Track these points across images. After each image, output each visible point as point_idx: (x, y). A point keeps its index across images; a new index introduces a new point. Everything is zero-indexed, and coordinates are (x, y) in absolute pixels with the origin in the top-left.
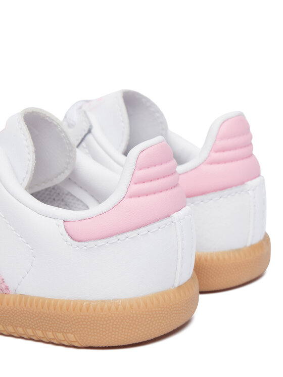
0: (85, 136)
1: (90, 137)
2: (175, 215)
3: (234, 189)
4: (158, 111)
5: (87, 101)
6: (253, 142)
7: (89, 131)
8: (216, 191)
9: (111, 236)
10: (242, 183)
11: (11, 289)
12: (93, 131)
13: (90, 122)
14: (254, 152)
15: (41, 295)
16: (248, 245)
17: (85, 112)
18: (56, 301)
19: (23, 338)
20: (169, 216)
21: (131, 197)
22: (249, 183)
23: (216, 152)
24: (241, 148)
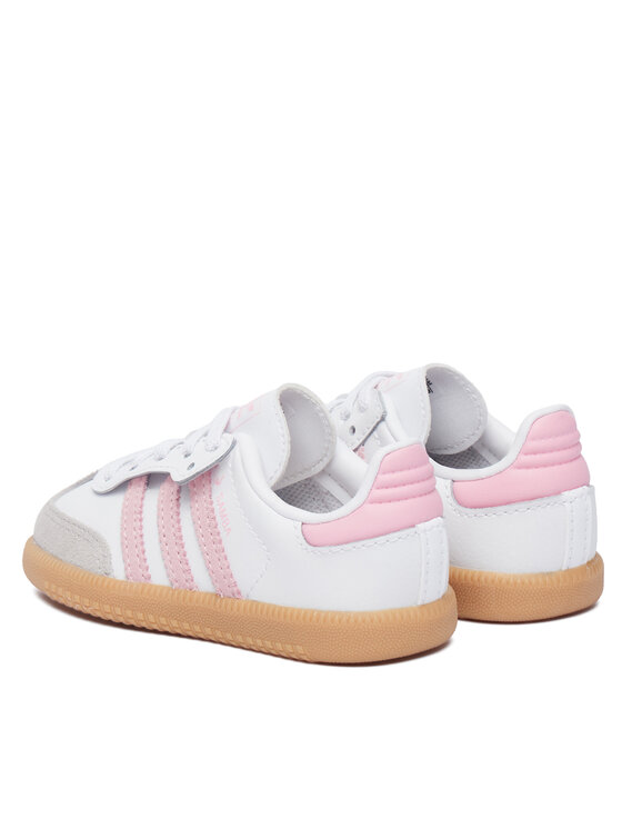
0: (378, 424)
1: (382, 425)
2: (421, 526)
3: (546, 500)
4: (475, 391)
5: (389, 376)
6: (581, 441)
7: (383, 419)
8: (523, 500)
9: (347, 543)
10: (558, 493)
11: (244, 593)
12: (387, 418)
13: (384, 408)
14: (582, 453)
15: (274, 602)
16: (564, 568)
17: (380, 394)
18: (299, 611)
19: (243, 648)
20: (413, 526)
21: (372, 503)
22: (566, 493)
23: (526, 454)
24: (565, 449)
